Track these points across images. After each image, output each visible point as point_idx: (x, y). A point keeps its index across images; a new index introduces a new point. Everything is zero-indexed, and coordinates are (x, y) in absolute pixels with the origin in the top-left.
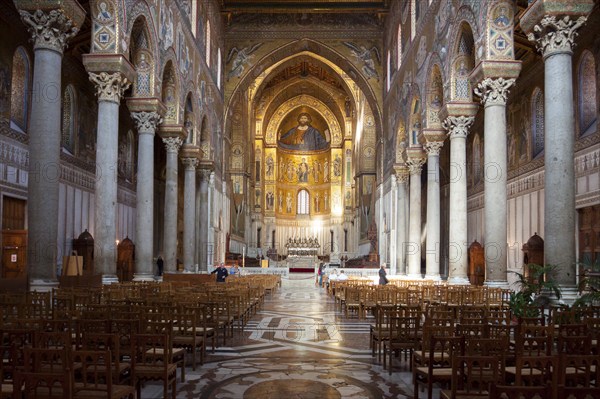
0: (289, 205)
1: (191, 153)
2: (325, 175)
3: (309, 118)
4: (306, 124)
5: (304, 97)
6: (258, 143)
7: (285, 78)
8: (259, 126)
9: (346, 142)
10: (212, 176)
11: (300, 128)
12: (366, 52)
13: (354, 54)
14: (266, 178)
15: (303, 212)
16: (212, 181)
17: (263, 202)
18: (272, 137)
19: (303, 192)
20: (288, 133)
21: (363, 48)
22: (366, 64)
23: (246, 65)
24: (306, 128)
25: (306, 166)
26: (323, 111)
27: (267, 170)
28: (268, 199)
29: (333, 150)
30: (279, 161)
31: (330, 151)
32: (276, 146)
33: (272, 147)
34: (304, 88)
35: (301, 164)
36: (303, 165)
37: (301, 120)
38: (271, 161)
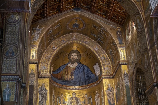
3: (79, 55)
6: (33, 67)
9: (122, 66)
11: (70, 65)
24: (75, 65)
25: (77, 100)
27: (39, 100)
30: (51, 93)
31: (102, 82)
32: (50, 76)
33: (45, 78)
34: (76, 23)
35: (72, 98)
36: (74, 99)
37: (72, 57)
38: (43, 91)
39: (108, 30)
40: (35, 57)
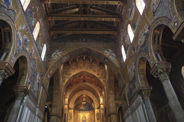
3: (86, 99)
4: (85, 101)
5: (84, 91)
6: (66, 106)
7: (77, 83)
8: (67, 100)
12: (111, 51)
18: (72, 106)
20: (78, 105)
24: (85, 103)
27: (69, 118)
29: (96, 110)
30: (74, 115)
31: (94, 110)
33: (72, 109)
34: (84, 87)
35: (83, 117)
36: (84, 117)
37: (83, 100)
38: (71, 115)
39: (96, 90)
40: (67, 102)
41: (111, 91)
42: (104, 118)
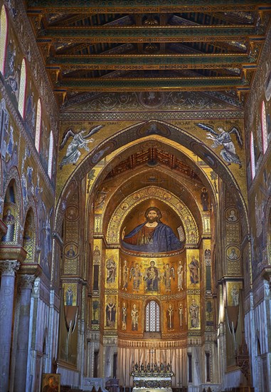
0: (135, 320)
1: (10, 253)
2: (180, 283)
3: (159, 213)
4: (155, 220)
5: (153, 189)
6: (97, 243)
7: (130, 167)
8: (98, 223)
9: (205, 241)
10: (37, 283)
11: (148, 225)
12: (225, 134)
13: (210, 136)
14: (106, 286)
15: (153, 329)
16: (36, 290)
17: (101, 316)
18: (114, 236)
19: (153, 304)
20: (133, 231)
21: (221, 130)
22: (225, 148)
23: (82, 151)
24: (155, 225)
25: (156, 270)
26: (176, 205)
27: (107, 276)
28: (108, 313)
29: (188, 250)
30: (122, 264)
31: (185, 252)
32: (119, 246)
33: (114, 248)
34: (152, 178)
35: (150, 269)
36: (152, 269)
37: (149, 215)
38: (112, 265)
40: (100, 230)
41: (233, 212)
42: (212, 281)
